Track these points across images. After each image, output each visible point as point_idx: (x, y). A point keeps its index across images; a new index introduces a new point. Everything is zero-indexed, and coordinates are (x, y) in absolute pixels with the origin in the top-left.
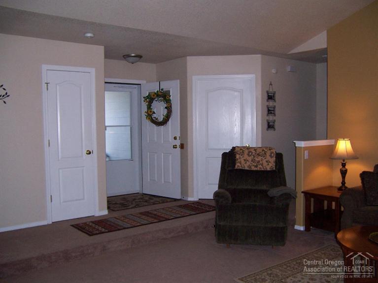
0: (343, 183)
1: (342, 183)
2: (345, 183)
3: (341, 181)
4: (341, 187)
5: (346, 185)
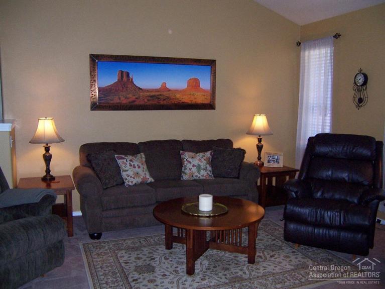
0: (48, 171)
1: (46, 171)
2: (50, 171)
3: (45, 169)
4: (45, 177)
5: (51, 173)
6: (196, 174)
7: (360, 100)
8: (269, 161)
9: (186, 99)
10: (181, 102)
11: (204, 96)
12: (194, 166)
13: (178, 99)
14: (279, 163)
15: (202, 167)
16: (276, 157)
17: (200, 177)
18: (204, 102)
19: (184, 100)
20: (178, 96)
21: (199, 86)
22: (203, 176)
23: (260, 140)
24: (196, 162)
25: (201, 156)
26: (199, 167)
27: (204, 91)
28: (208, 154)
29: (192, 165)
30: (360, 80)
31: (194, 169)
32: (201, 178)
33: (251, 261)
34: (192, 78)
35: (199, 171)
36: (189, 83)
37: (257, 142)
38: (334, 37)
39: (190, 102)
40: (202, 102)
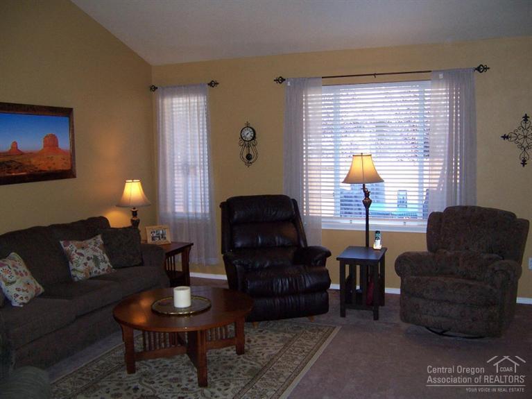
6: (95, 269)
7: (249, 157)
8: (153, 238)
9: (43, 165)
10: (38, 169)
11: (64, 159)
12: (88, 259)
13: (34, 166)
14: (165, 238)
15: (100, 258)
16: (161, 232)
17: (99, 272)
18: (64, 169)
19: (41, 167)
20: (33, 161)
21: (57, 146)
22: (103, 270)
23: (135, 214)
24: (89, 253)
25: (93, 243)
26: (96, 259)
27: (64, 152)
28: (99, 238)
29: (85, 258)
30: (248, 135)
31: (91, 263)
32: (102, 273)
33: (241, 351)
34: (48, 134)
35: (97, 265)
36: (45, 141)
37: (132, 216)
38: (209, 84)
39: (48, 169)
40: (61, 169)
